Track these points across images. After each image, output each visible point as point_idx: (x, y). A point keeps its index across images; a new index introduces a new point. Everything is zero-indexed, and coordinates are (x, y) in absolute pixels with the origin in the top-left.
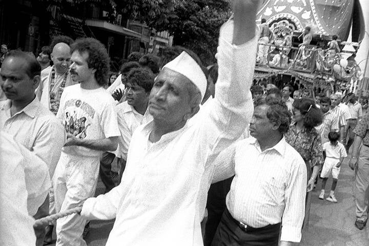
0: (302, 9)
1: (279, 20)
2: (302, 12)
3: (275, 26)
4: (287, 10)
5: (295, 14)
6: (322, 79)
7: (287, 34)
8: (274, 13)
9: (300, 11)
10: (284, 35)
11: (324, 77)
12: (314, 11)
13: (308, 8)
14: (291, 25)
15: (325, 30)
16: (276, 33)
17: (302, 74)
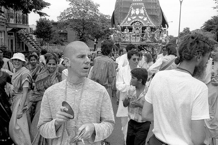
0: (143, 17)
1: (135, 22)
2: (144, 18)
3: (134, 25)
4: (137, 18)
5: (141, 19)
6: (157, 44)
7: (140, 28)
8: (132, 20)
9: (142, 18)
10: (138, 28)
11: (158, 44)
12: (148, 17)
13: (146, 16)
14: (140, 24)
15: (155, 24)
16: (135, 28)
17: (150, 44)
